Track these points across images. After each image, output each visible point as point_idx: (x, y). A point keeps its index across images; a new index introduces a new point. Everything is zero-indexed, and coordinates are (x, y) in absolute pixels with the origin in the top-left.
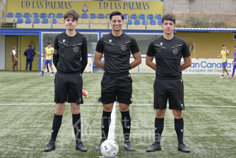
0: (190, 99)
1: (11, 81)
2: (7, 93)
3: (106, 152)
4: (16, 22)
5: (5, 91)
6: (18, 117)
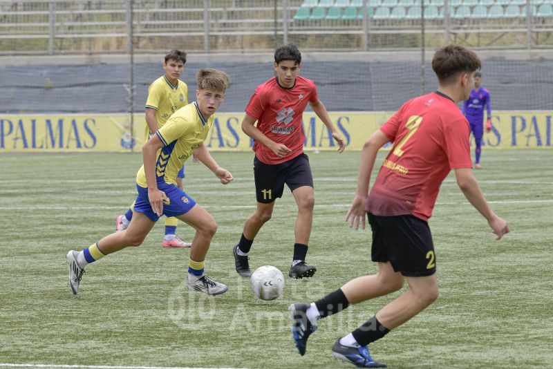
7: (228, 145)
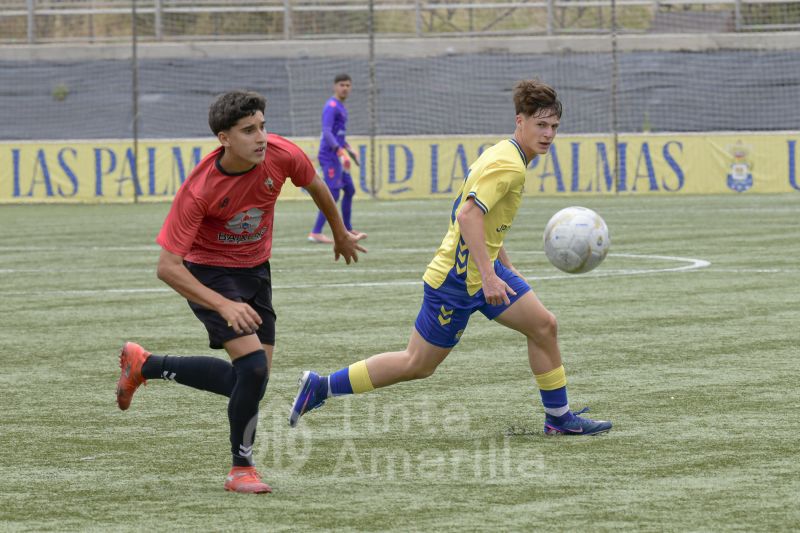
7: (60, 192)
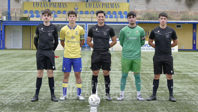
0: (147, 68)
1: (27, 56)
2: (25, 64)
3: (92, 103)
4: (29, 16)
5: (23, 63)
6: (33, 80)
